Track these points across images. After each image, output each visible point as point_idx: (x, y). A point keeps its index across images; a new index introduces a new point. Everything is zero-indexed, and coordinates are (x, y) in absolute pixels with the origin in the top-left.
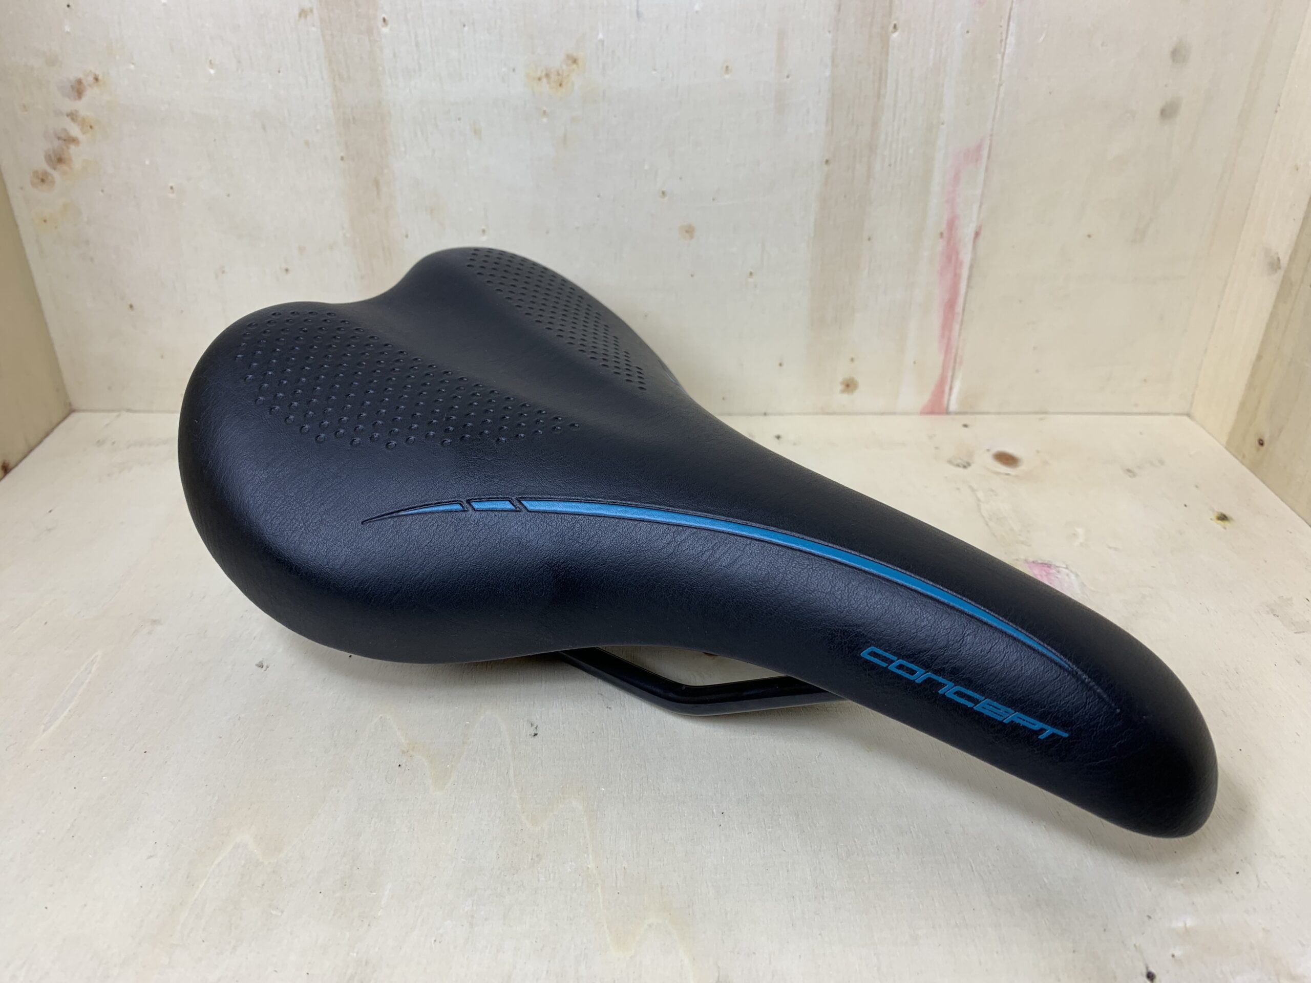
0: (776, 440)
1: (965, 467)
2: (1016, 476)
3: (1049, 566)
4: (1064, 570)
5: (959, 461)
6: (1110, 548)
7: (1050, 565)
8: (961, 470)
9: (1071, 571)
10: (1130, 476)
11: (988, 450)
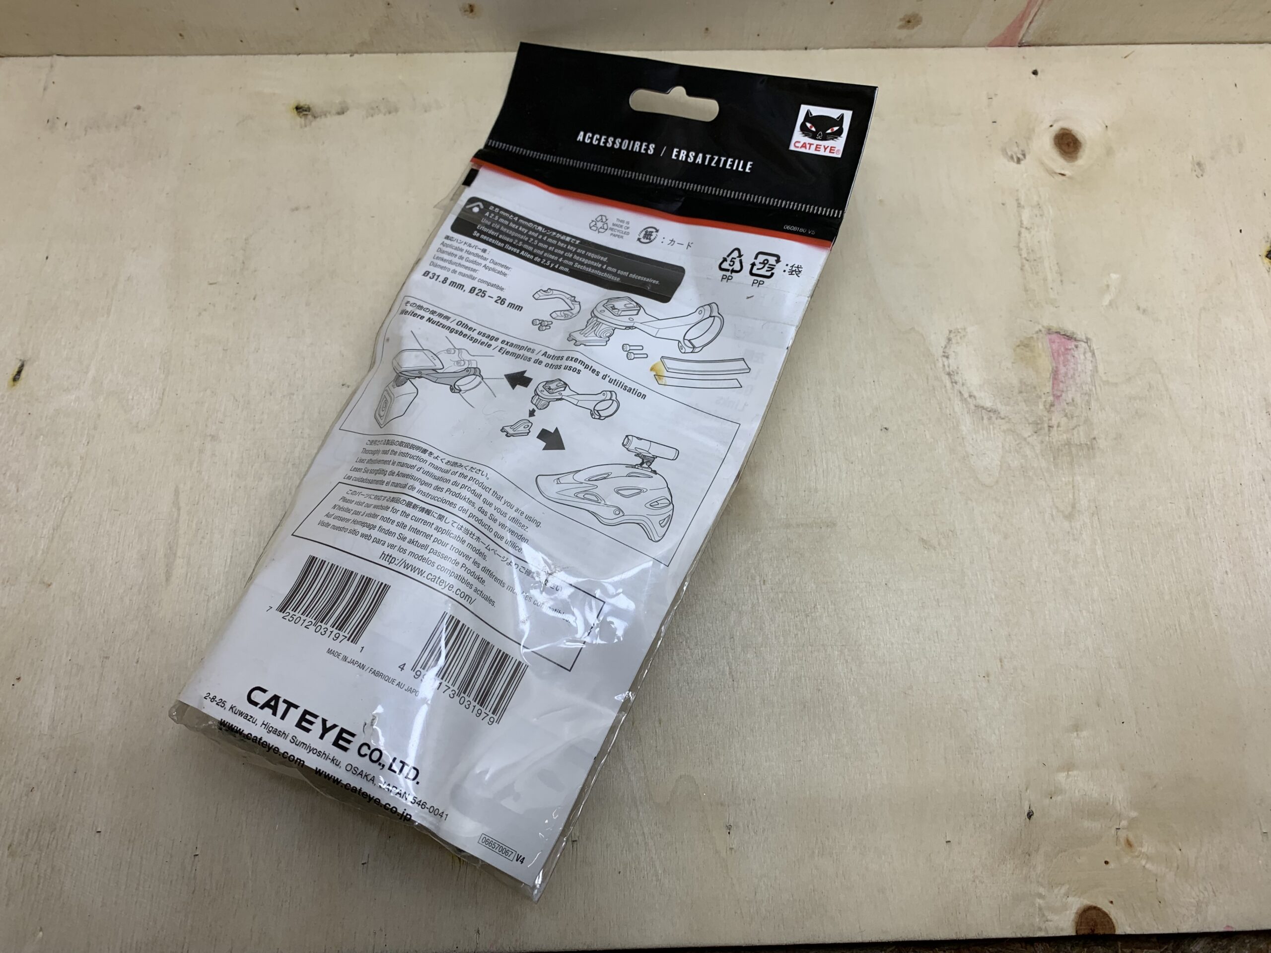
1: (1019, 161)
2: (1070, 178)
3: (1070, 337)
4: (1084, 345)
5: (1014, 149)
6: (1139, 308)
7: (1072, 338)
8: (1013, 165)
9: (1090, 347)
10: (1197, 176)
11: (1051, 126)
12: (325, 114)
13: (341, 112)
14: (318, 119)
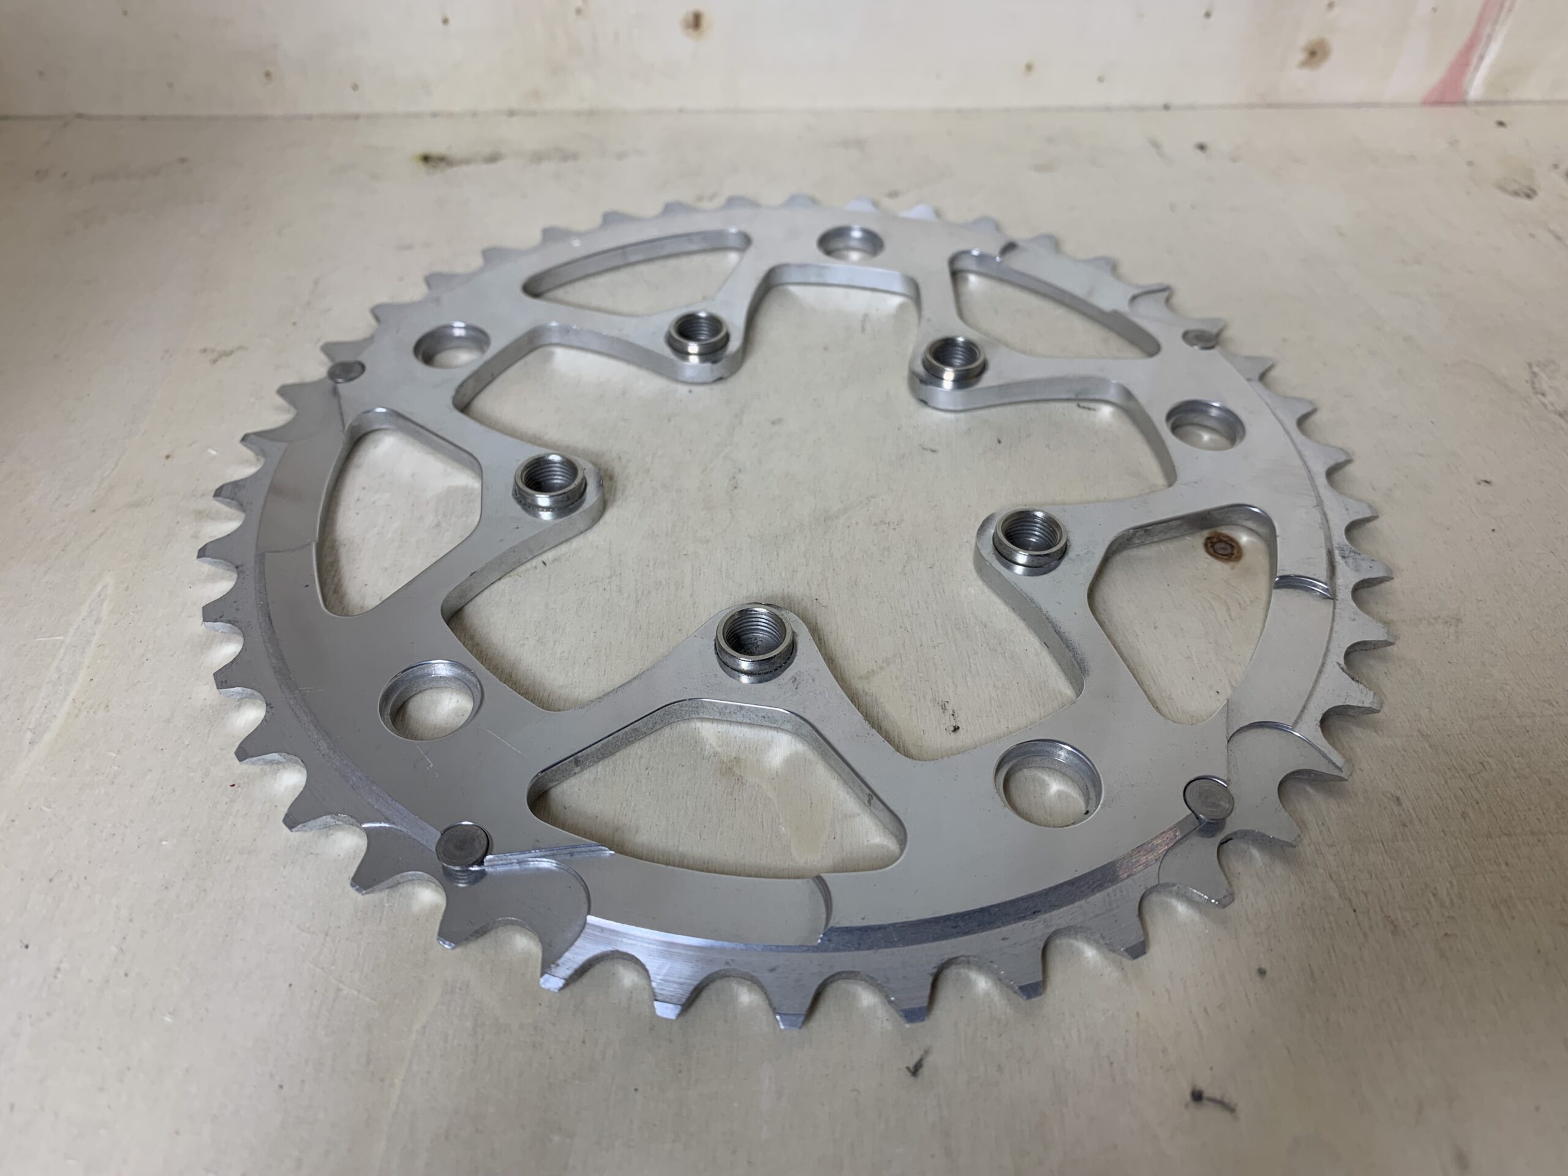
0: (1199, 152)
1: (1528, 196)
5: (1515, 187)
8: (1525, 202)
11: (1553, 164)
12: (467, 161)
13: (493, 158)
14: (455, 169)
